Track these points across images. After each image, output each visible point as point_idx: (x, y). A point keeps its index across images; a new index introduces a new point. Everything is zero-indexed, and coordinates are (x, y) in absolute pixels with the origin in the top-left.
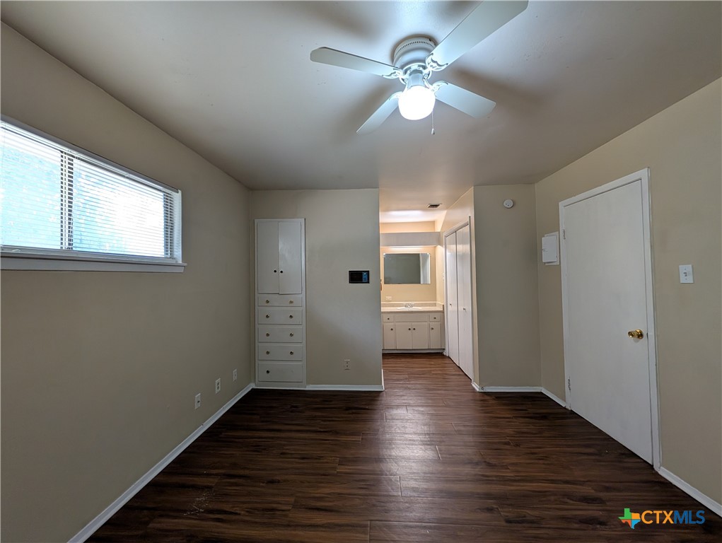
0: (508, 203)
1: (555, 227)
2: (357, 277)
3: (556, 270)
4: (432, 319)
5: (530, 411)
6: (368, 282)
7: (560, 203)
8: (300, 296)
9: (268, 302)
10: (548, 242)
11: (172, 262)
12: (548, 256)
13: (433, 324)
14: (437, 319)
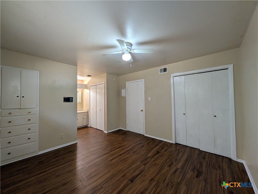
0: (114, 80)
1: (125, 88)
2: (67, 100)
3: (125, 98)
4: (84, 115)
5: (121, 133)
6: (72, 102)
7: (126, 82)
8: (36, 109)
9: (10, 114)
10: (123, 91)
12: (123, 94)
13: (84, 117)
14: (86, 115)
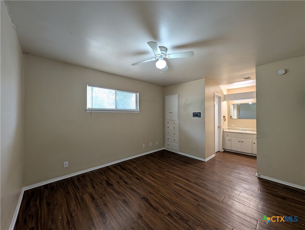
0: (281, 72)
2: (197, 115)
4: (254, 138)
6: (200, 117)
8: (177, 121)
9: (168, 122)
11: (137, 110)
